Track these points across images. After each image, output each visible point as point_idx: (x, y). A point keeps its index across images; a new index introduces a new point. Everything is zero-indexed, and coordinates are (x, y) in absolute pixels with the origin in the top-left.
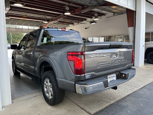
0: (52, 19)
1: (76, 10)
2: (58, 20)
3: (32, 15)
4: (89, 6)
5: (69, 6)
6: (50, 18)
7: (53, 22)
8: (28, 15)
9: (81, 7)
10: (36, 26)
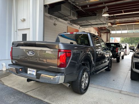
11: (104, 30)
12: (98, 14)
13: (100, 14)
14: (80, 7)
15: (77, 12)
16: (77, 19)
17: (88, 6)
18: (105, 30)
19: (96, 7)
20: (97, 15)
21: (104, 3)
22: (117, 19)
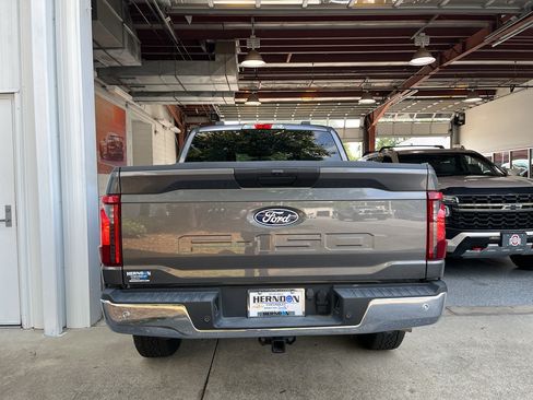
0: (395, 87)
1: (471, 39)
2: (415, 86)
3: (324, 84)
4: (511, 15)
5: (428, 31)
6: (386, 85)
7: (400, 97)
8: (312, 86)
9: (485, 24)
10: (350, 117)
11: (197, 116)
12: (222, 56)
13: (227, 56)
14: (169, 19)
15: (139, 33)
16: (140, 64)
17: (189, 19)
18: (204, 115)
19: (218, 26)
20: (217, 59)
21: (253, 20)
22: (260, 79)
